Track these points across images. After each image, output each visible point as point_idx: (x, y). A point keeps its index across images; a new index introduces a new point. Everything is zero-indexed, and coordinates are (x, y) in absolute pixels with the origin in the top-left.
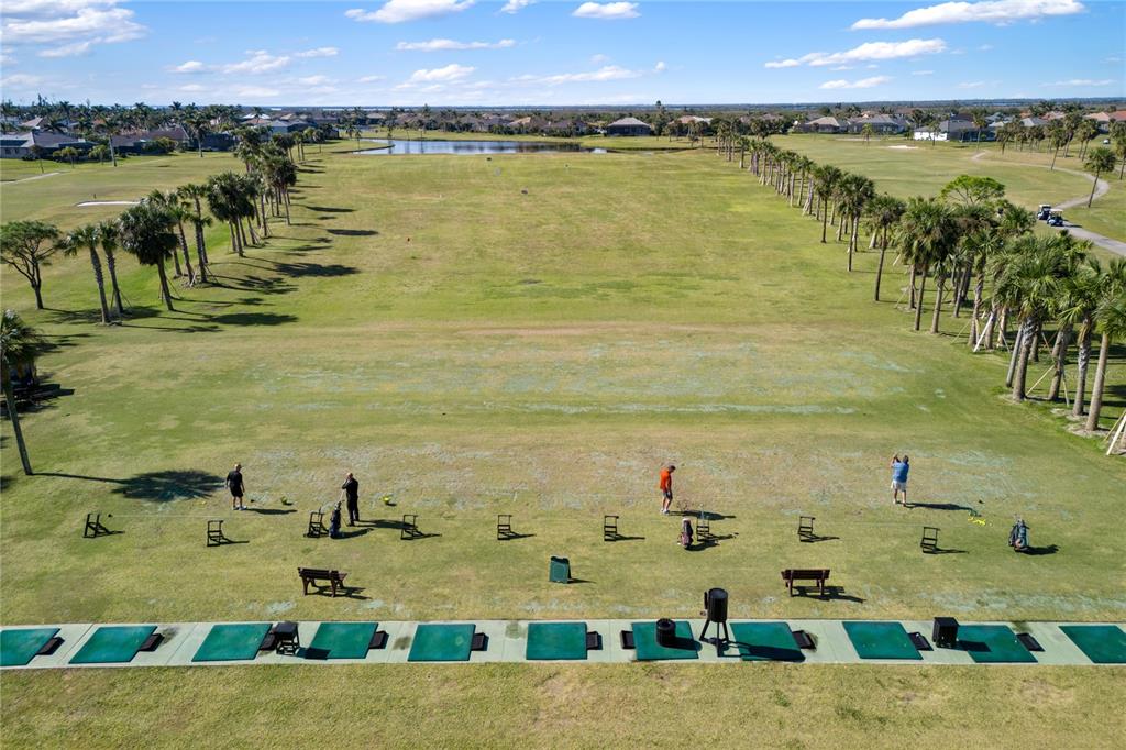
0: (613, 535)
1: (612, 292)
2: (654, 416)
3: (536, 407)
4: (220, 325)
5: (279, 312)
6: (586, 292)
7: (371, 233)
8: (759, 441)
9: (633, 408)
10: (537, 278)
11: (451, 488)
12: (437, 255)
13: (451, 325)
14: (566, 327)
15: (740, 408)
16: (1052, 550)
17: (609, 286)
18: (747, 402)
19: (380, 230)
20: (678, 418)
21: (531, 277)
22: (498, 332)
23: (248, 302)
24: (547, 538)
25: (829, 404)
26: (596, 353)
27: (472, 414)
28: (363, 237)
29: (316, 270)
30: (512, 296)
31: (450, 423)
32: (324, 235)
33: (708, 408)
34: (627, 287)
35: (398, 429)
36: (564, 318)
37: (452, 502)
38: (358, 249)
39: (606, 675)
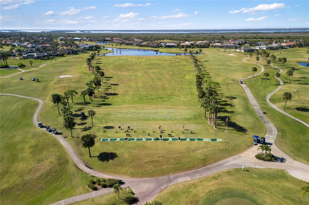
0: (154, 132)
1: (159, 99)
2: (161, 120)
3: (147, 119)
4: (101, 106)
5: (109, 103)
6: (155, 99)
7: (118, 85)
8: (172, 123)
9: (159, 119)
10: (147, 96)
11: (138, 128)
12: (131, 90)
13: (135, 106)
14: (151, 106)
15: (171, 119)
16: (194, 133)
17: (159, 98)
18: (173, 118)
19: (119, 84)
20: (164, 120)
21: (146, 96)
22: (142, 107)
23: (103, 101)
24: (148, 132)
25: (182, 118)
26: (155, 111)
27: (139, 119)
28: (116, 86)
29: (111, 94)
30: (143, 100)
31: (137, 121)
32: (110, 85)
33: (168, 119)
34: (161, 98)
35: (131, 121)
36: (151, 104)
37: (138, 129)
38: (117, 89)
39: (152, 141)
